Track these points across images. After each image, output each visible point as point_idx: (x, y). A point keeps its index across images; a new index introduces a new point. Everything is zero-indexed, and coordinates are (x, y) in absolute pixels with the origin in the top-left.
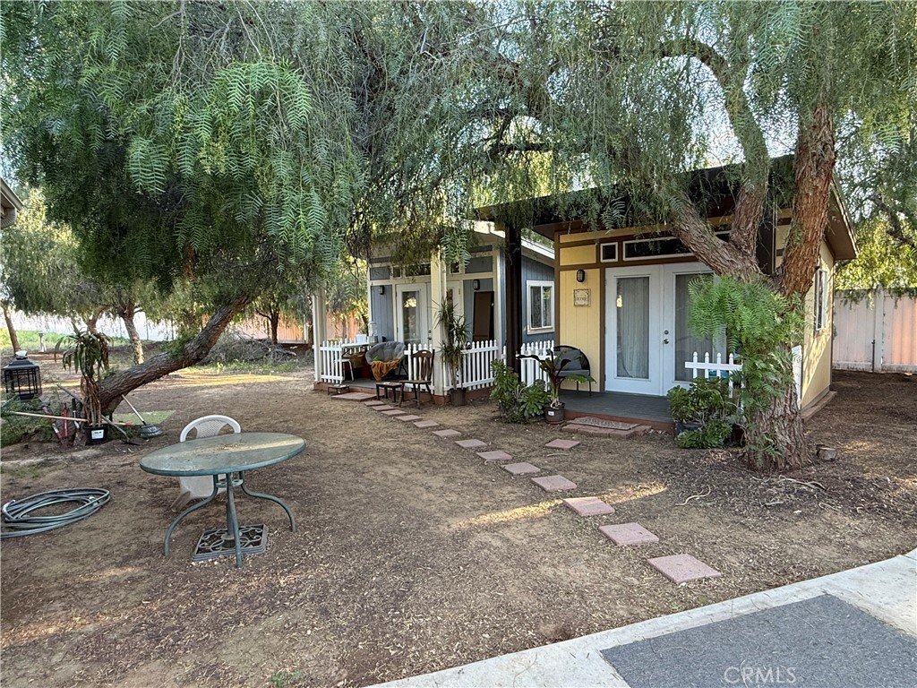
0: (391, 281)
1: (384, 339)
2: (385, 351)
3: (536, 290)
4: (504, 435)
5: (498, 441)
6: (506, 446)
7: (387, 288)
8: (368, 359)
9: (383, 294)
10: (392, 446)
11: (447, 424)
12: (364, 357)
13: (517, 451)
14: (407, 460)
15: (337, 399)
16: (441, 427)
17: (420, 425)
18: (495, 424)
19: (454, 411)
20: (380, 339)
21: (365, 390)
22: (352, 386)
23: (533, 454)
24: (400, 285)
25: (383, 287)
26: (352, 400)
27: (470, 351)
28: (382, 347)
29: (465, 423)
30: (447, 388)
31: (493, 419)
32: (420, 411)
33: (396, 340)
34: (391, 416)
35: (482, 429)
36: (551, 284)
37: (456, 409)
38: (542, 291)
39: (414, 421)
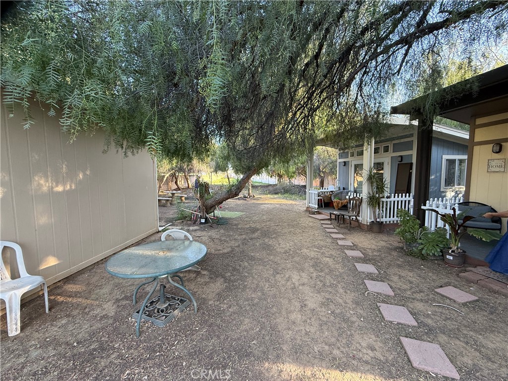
0: (349, 159)
1: (344, 189)
2: (343, 195)
3: (451, 162)
4: (399, 266)
5: (391, 271)
6: (396, 278)
7: (347, 163)
8: (332, 198)
9: (345, 165)
10: (312, 254)
11: (360, 245)
12: (331, 197)
13: (405, 287)
14: (312, 270)
15: (311, 217)
16: (354, 247)
17: (340, 242)
18: (395, 254)
19: (370, 236)
20: (342, 188)
21: (326, 214)
22: (320, 211)
23: (418, 296)
24: (353, 161)
25: (345, 162)
26: (317, 219)
27: (389, 200)
28: (341, 193)
29: (373, 247)
30: (369, 221)
31: (396, 249)
32: (349, 232)
33: (349, 190)
34: (328, 232)
35: (383, 255)
36: (465, 157)
37: (373, 235)
38: (457, 163)
39: (340, 239)
